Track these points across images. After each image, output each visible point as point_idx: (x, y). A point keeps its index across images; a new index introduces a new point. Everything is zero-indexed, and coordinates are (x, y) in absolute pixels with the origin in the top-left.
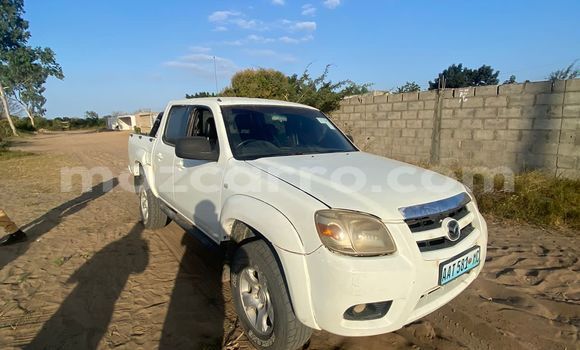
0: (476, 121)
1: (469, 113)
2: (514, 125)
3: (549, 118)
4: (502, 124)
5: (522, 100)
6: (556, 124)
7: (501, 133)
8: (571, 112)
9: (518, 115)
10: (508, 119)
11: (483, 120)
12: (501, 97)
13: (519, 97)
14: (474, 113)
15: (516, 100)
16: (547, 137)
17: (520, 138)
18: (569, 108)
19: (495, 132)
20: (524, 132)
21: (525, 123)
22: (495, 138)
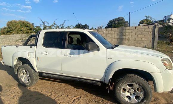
0: (107, 37)
1: (105, 35)
2: (116, 37)
3: (123, 36)
4: (113, 38)
5: (117, 32)
6: (124, 37)
7: (113, 39)
8: (127, 34)
9: (116, 35)
10: (114, 36)
11: (109, 36)
12: (113, 31)
13: (116, 31)
14: (107, 35)
15: (116, 32)
16: (123, 40)
17: (117, 41)
18: (127, 33)
19: (112, 39)
20: (118, 39)
21: (118, 37)
22: (112, 41)
